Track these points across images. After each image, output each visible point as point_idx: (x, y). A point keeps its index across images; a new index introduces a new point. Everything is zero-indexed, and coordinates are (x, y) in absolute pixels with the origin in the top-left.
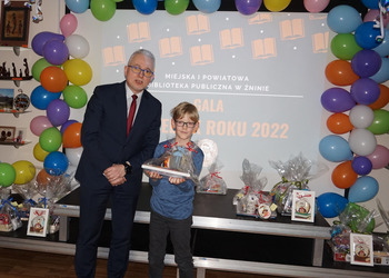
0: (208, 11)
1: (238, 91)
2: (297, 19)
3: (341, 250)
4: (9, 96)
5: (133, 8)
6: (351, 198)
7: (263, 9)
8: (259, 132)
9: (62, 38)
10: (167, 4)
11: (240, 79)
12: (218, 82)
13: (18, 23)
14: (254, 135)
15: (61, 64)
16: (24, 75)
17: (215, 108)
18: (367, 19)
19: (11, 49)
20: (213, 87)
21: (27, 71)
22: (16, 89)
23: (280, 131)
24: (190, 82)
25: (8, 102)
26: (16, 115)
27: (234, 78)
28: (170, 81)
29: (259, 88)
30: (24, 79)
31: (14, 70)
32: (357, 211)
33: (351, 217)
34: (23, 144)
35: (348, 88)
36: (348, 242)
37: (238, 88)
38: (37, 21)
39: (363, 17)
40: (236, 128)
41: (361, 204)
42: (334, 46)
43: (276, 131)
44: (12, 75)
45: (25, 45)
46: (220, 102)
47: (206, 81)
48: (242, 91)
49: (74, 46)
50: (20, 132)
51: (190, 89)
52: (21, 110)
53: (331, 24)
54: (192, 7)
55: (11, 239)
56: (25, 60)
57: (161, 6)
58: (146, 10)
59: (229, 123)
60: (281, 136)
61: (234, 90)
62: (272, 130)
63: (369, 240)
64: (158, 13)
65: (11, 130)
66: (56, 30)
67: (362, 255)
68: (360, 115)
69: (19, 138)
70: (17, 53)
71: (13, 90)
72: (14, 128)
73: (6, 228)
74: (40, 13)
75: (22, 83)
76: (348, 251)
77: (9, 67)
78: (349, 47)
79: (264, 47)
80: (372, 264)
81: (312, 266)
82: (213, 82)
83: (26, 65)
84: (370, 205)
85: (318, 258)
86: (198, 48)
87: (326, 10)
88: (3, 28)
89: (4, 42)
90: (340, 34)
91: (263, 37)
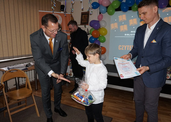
7: (169, 6)
9: (98, 21)
10: (132, 8)
13: (86, 18)
15: (98, 29)
21: (88, 32)
45: (88, 24)
49: (102, 24)
56: (88, 29)
57: (130, 9)
58: (125, 11)
66: (97, 19)
70: (85, 27)
74: (92, 12)
88: (82, 20)
89: (82, 24)
91: (168, 16)
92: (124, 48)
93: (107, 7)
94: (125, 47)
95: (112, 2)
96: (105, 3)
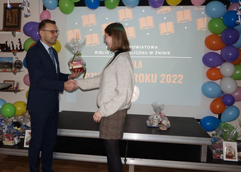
0: (132, 6)
1: (151, 55)
2: (187, 10)
3: (217, 152)
4: (10, 62)
5: (85, 6)
6: (222, 119)
7: (166, 4)
8: (165, 80)
10: (105, 2)
11: (152, 47)
12: (139, 50)
13: (14, 17)
14: (162, 82)
16: (19, 49)
17: (137, 66)
18: (229, 10)
19: (11, 33)
20: (136, 53)
21: (20, 46)
22: (14, 57)
23: (178, 79)
25: (9, 65)
26: (15, 73)
27: (148, 47)
29: (164, 53)
30: (19, 51)
31: (13, 46)
32: (226, 127)
33: (223, 131)
34: (19, 91)
35: (219, 52)
36: (222, 147)
37: (151, 53)
38: (26, 16)
39: (227, 8)
40: (150, 78)
41: (229, 123)
42: (210, 26)
43: (175, 79)
44: (11, 49)
45: (19, 30)
46: (140, 62)
48: (154, 55)
50: (18, 84)
52: (18, 70)
53: (208, 13)
54: (121, 4)
55: (14, 150)
56: (19, 39)
57: (102, 4)
58: (93, 7)
59: (146, 75)
60: (179, 82)
61: (149, 55)
62: (173, 79)
63: (234, 145)
64: (100, 9)
65: (12, 83)
66: (38, 20)
67: (230, 155)
68: (227, 69)
69: (17, 87)
70: (14, 35)
71: (12, 58)
72: (14, 81)
73: (11, 143)
74: (29, 11)
75: (18, 53)
76: (222, 152)
77: (9, 44)
78: (219, 26)
79: (167, 28)
80: (237, 160)
81: (200, 162)
82: (135, 50)
83: (20, 42)
84: (235, 124)
85: (204, 157)
87: (205, 4)
88: (5, 20)
89: (6, 28)
90: (213, 19)
91: (166, 21)
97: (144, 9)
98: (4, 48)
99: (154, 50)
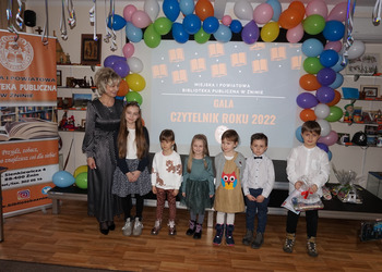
0: (224, 41)
1: (243, 94)
2: (282, 47)
5: (172, 39)
7: (260, 40)
8: (257, 121)
9: (122, 61)
10: (196, 36)
11: (244, 86)
13: (93, 50)
14: (253, 123)
15: (124, 77)
17: (228, 105)
18: (327, 48)
19: (90, 67)
20: (227, 91)
22: (93, 94)
23: (270, 120)
24: (211, 88)
27: (240, 86)
28: (197, 87)
29: (257, 92)
31: (92, 81)
35: (314, 93)
37: (243, 92)
39: (324, 47)
40: (241, 118)
42: (305, 65)
43: (267, 120)
44: (91, 85)
45: (99, 64)
46: (231, 101)
47: (221, 88)
48: (246, 94)
49: (133, 65)
51: (211, 93)
53: (304, 51)
54: (212, 38)
58: (181, 41)
59: (237, 115)
60: (271, 123)
61: (240, 94)
62: (265, 120)
64: (189, 42)
66: (119, 53)
68: (321, 111)
70: (93, 70)
71: (91, 95)
77: (88, 80)
78: (315, 65)
79: (260, 66)
82: (226, 88)
86: (216, 66)
87: (301, 41)
88: (83, 52)
89: (84, 62)
90: (309, 57)
91: (259, 59)
92: (181, 118)
93: (144, 30)
94: (184, 117)
95: (153, 20)
96: (140, 21)
97: (236, 44)
98: (82, 83)
99: (246, 89)
